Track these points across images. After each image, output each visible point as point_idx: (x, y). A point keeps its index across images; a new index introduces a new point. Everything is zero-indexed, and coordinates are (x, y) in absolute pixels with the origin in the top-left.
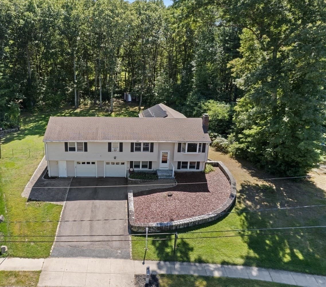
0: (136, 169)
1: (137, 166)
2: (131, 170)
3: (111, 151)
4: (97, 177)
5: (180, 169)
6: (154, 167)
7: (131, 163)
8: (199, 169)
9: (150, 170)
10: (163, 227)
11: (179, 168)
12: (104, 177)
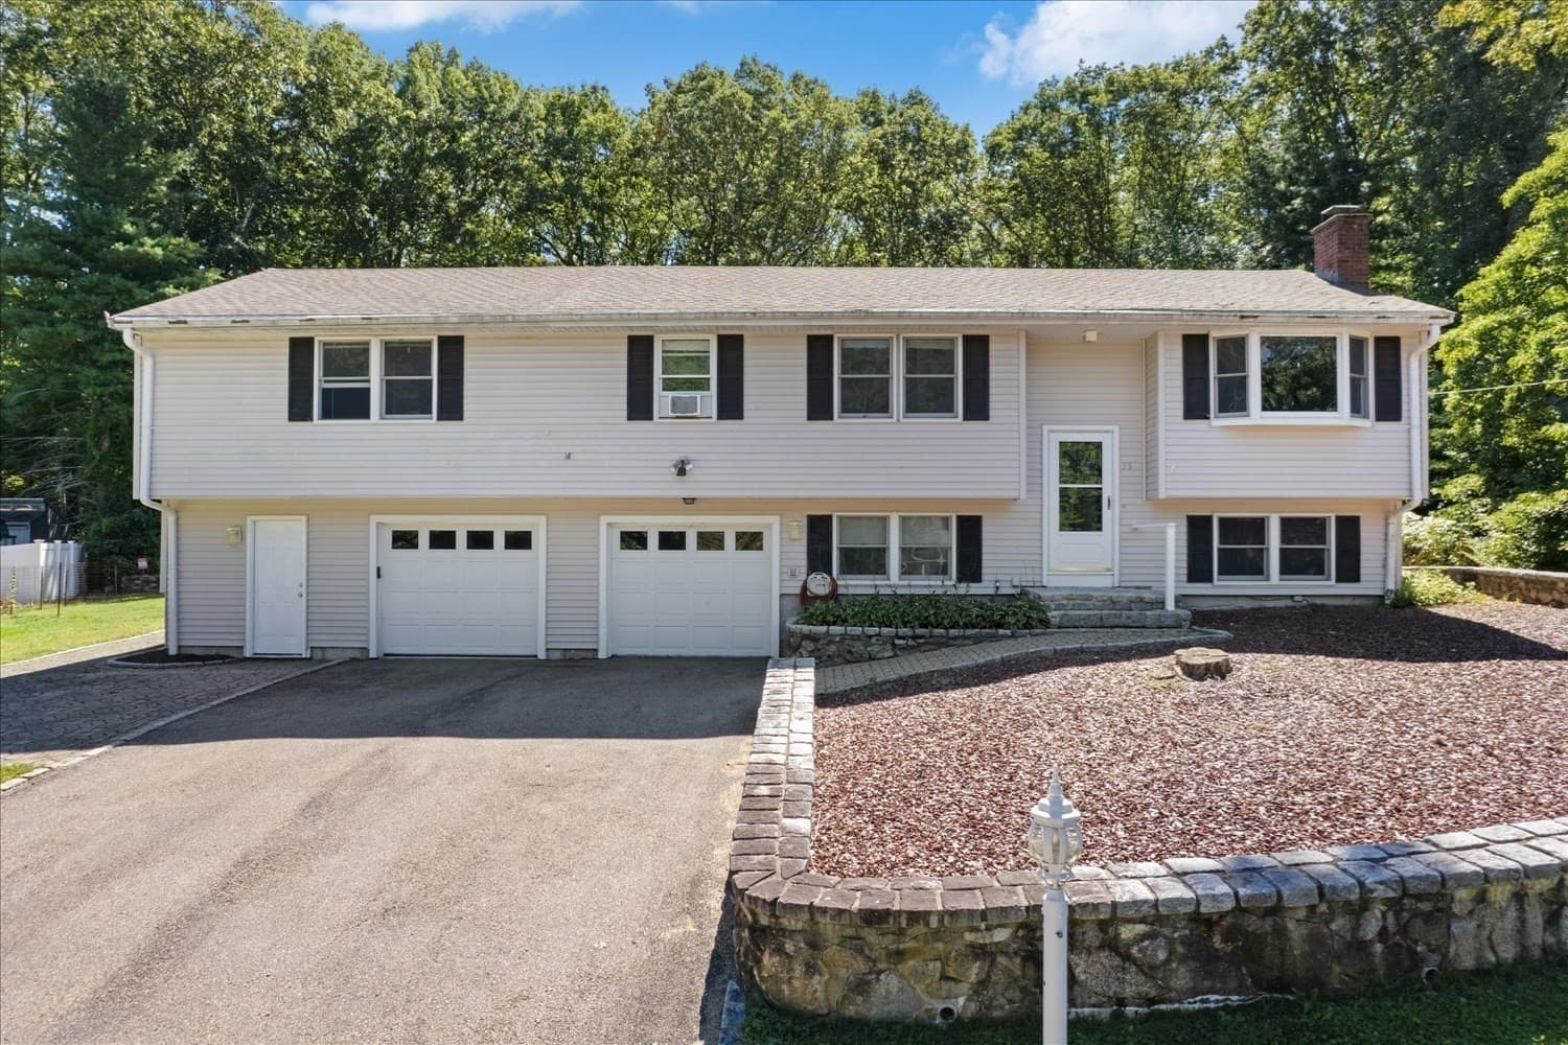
0: (858, 585)
1: (867, 560)
2: (819, 585)
3: (649, 417)
4: (542, 656)
5: (1210, 579)
6: (1001, 569)
7: (819, 528)
8: (1356, 578)
9: (963, 589)
10: (1277, 910)
11: (1198, 569)
12: (602, 655)
